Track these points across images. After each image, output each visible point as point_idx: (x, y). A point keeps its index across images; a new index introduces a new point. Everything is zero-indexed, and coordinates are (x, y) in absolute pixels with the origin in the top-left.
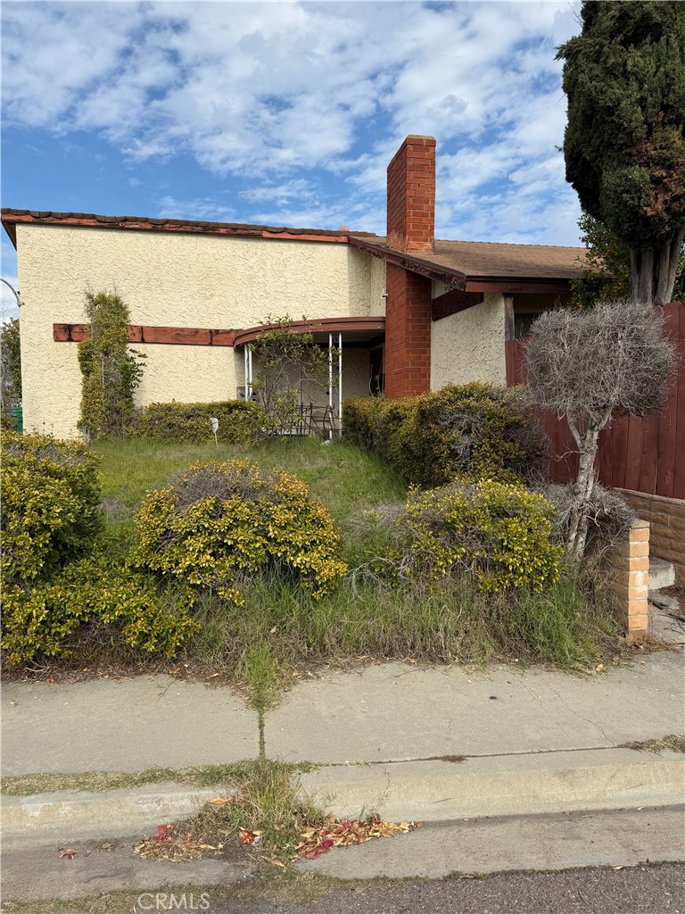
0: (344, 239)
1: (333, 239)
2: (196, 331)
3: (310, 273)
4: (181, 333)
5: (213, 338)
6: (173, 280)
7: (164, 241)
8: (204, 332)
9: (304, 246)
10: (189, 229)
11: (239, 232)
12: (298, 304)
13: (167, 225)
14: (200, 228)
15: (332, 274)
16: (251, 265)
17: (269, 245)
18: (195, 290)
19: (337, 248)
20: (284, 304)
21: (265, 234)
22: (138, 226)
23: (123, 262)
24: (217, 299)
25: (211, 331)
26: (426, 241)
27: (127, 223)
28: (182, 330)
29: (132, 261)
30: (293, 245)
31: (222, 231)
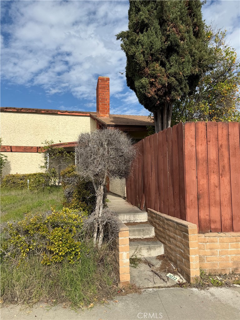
0: (88, 115)
1: (84, 115)
2: (32, 147)
3: (76, 126)
4: (26, 148)
5: (37, 150)
6: (24, 129)
7: (21, 116)
8: (35, 147)
9: (74, 117)
10: (30, 111)
11: (49, 112)
12: (71, 137)
13: (22, 110)
14: (34, 111)
15: (84, 127)
16: (54, 123)
17: (61, 116)
18: (33, 132)
19: (86, 118)
20: (66, 137)
21: (59, 113)
22: (11, 110)
23: (5, 123)
24: (41, 136)
25: (37, 147)
26: (107, 113)
27: (7, 109)
28: (27, 147)
29: (9, 123)
30: (70, 117)
31: (43, 112)
